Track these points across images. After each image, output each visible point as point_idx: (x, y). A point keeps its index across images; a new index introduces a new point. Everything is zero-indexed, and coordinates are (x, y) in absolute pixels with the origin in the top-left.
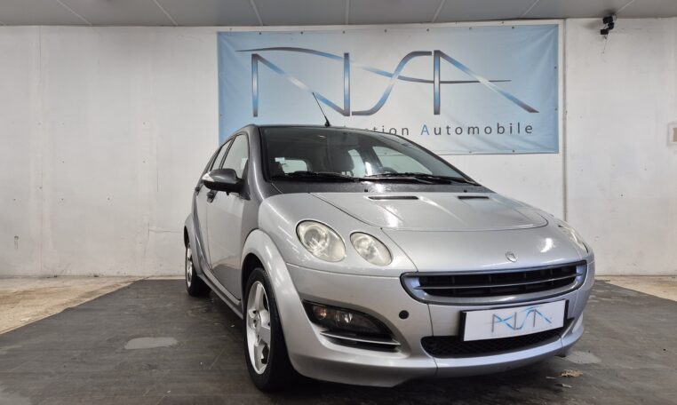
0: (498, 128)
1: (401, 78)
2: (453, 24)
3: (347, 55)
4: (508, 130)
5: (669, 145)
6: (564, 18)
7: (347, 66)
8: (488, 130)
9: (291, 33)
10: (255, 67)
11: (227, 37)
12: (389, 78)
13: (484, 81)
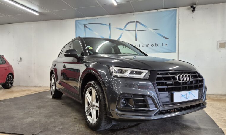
0: (156, 45)
2: (142, 12)
3: (110, 24)
4: (159, 45)
6: (179, 7)
7: (110, 27)
9: (94, 19)
10: (85, 29)
11: (78, 21)
12: (122, 30)
13: (151, 30)
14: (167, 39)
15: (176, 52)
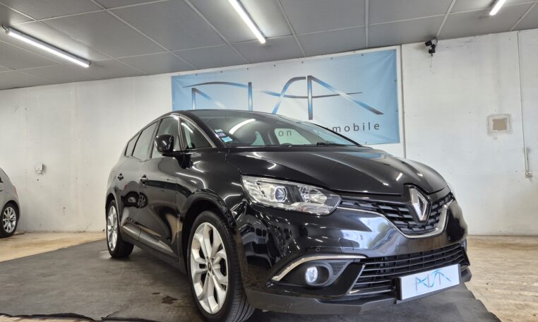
0: (354, 126)
1: (285, 96)
2: (320, 57)
3: (250, 84)
4: (361, 128)
5: (489, 133)
6: (401, 45)
7: (250, 92)
8: (347, 129)
9: (215, 73)
10: (194, 97)
11: (177, 79)
12: (278, 97)
13: (343, 94)
14: (378, 113)
15: (399, 142)
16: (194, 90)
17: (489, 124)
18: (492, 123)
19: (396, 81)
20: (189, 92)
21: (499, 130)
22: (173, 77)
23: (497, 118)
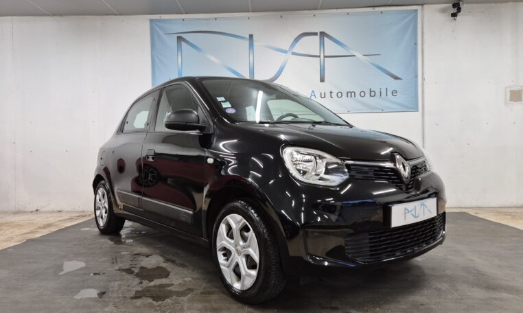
0: (371, 92)
1: (293, 54)
2: (335, 10)
3: (251, 36)
4: (378, 94)
5: (506, 104)
6: (422, 5)
7: (251, 45)
8: (363, 94)
9: (207, 19)
10: (179, 47)
11: (157, 23)
12: (284, 54)
13: (359, 55)
14: (396, 78)
15: (417, 110)
16: (180, 39)
17: (506, 95)
18: (509, 94)
19: (416, 44)
20: (173, 41)
21: (515, 101)
22: (151, 21)
23: (514, 89)
